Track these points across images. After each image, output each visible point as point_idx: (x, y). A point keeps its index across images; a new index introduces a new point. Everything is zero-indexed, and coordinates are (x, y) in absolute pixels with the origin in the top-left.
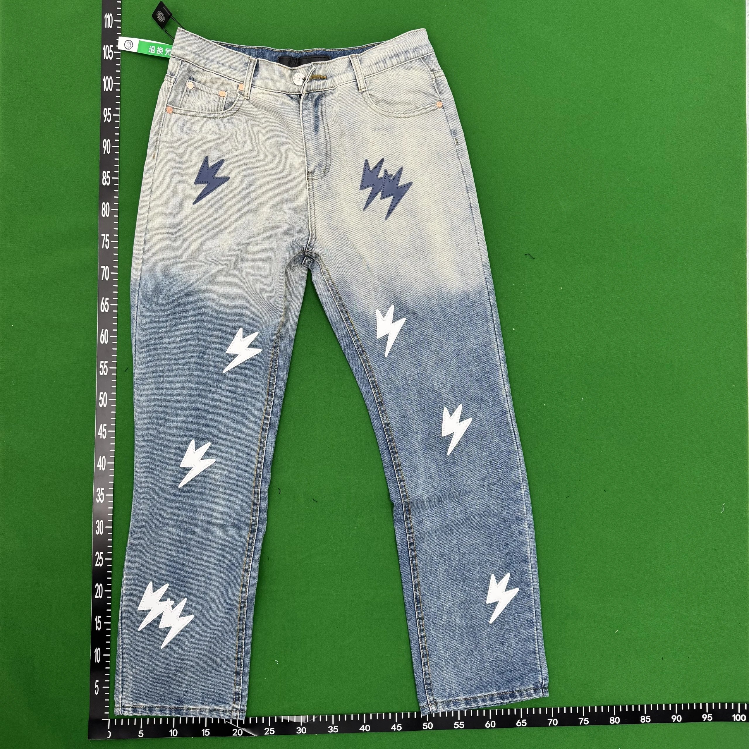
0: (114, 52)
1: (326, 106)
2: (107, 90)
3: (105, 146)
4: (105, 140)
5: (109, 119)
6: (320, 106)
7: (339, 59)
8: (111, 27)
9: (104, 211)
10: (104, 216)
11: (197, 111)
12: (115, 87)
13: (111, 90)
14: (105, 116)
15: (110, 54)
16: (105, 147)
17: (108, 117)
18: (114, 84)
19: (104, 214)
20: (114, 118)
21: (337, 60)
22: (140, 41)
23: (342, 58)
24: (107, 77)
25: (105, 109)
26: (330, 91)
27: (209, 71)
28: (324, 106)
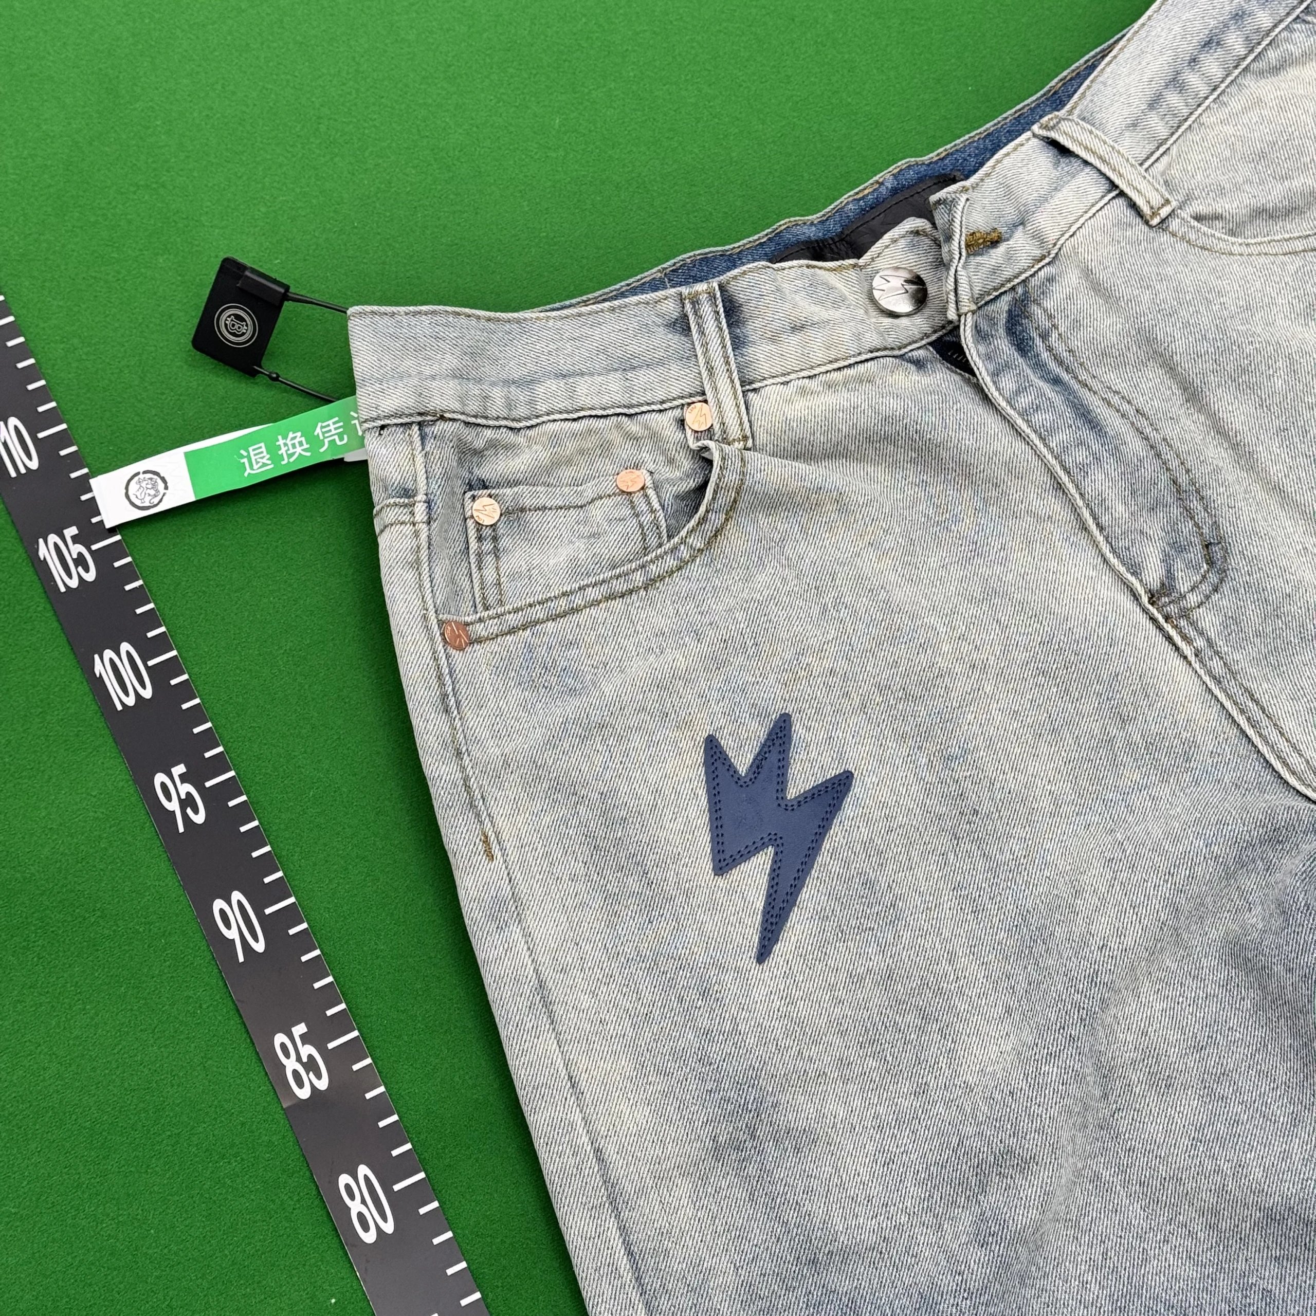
0: (94, 547)
1: (1062, 329)
2: (130, 701)
3: (228, 926)
4: (219, 904)
5: (196, 811)
6: (1038, 341)
7: (1008, 154)
8: (34, 464)
9: (361, 1216)
10: (370, 1237)
11: (567, 588)
12: (160, 675)
13: (147, 693)
14: (173, 806)
15: (80, 561)
16: (232, 934)
17: (187, 802)
18: (150, 663)
19: (366, 1228)
20: (214, 798)
21: (998, 162)
22: (186, 454)
23: (1015, 149)
24: (108, 654)
25: (160, 778)
26: (1042, 274)
27: (534, 422)
28: (1054, 335)
